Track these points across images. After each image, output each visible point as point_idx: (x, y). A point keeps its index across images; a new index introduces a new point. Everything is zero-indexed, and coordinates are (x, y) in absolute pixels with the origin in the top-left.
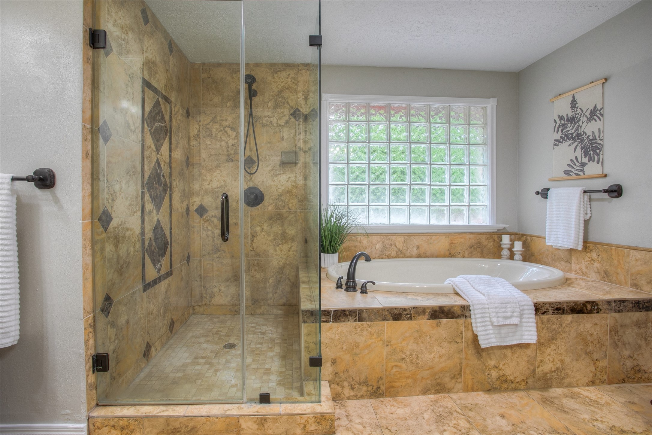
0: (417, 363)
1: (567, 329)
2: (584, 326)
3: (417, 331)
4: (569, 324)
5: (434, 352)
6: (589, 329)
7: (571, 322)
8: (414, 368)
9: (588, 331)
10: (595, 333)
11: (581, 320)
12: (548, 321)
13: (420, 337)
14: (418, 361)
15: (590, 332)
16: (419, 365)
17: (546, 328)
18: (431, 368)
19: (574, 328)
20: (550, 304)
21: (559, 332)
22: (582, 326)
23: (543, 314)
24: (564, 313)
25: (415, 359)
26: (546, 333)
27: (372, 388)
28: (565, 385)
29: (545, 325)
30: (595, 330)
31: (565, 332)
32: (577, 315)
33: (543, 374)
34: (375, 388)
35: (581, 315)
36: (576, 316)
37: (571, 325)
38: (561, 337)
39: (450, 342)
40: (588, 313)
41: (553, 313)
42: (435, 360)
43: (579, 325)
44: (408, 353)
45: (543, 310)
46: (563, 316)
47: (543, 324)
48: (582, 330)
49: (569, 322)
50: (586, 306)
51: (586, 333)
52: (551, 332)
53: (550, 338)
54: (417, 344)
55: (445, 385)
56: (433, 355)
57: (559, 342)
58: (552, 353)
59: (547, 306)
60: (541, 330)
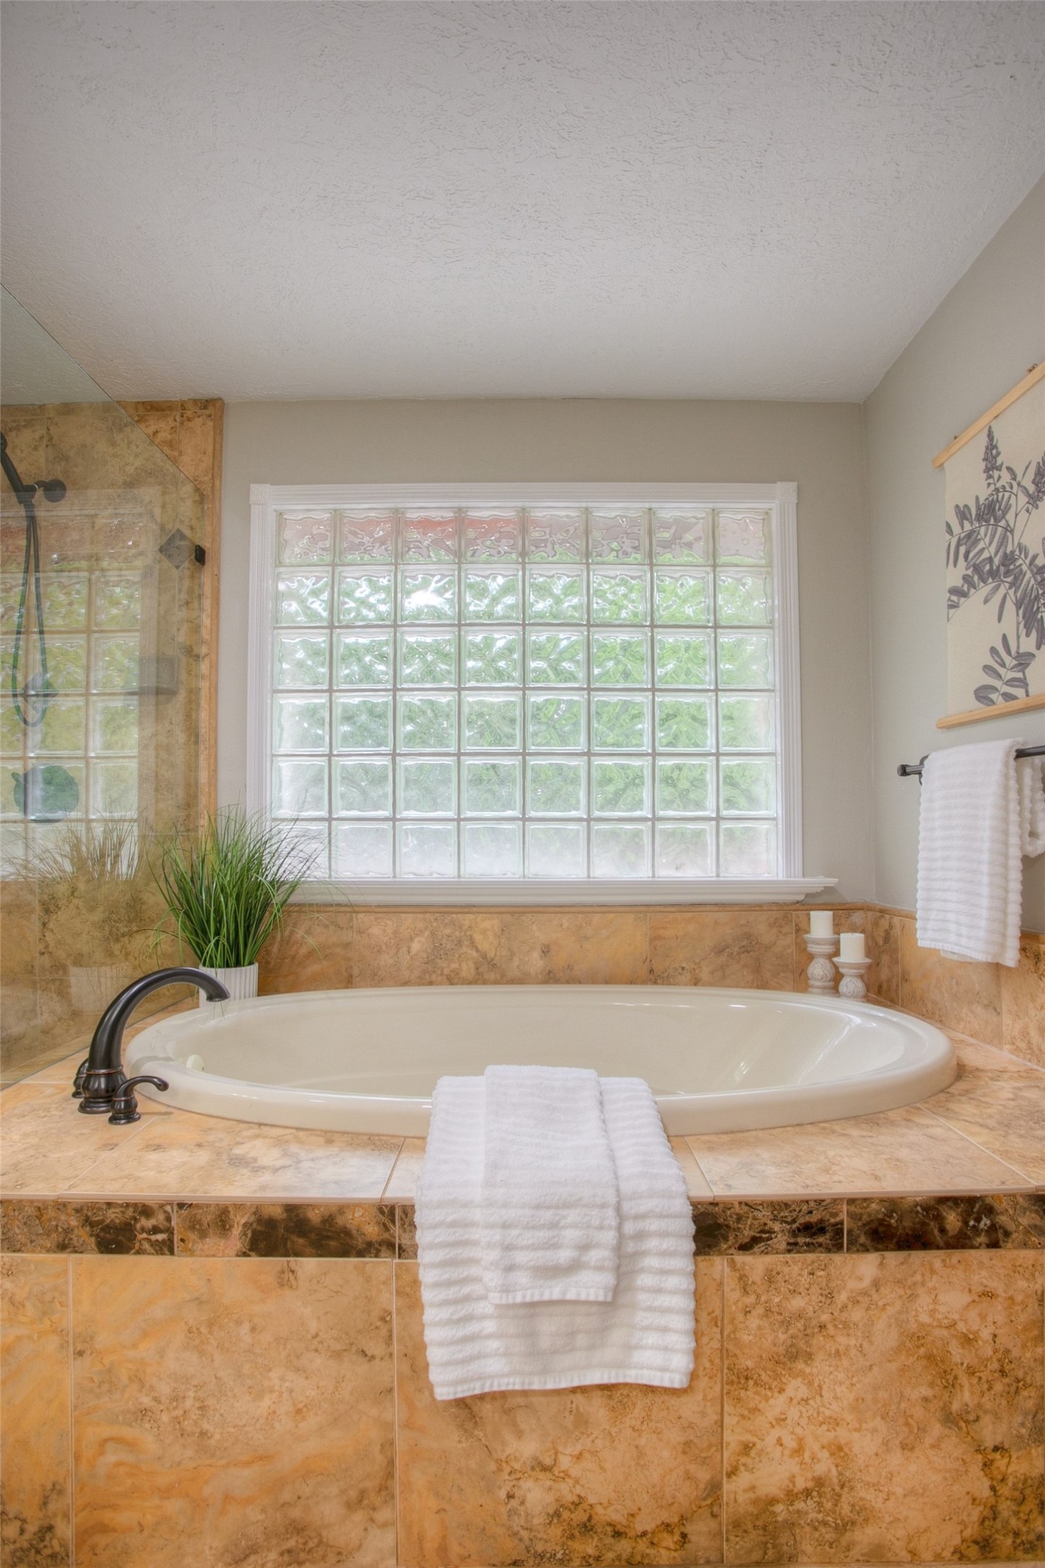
0: (203, 1434)
1: (857, 1315)
2: (935, 1301)
3: (199, 1301)
4: (865, 1293)
5: (272, 1391)
6: (956, 1317)
7: (876, 1284)
8: (189, 1453)
9: (953, 1325)
10: (986, 1334)
11: (918, 1277)
12: (770, 1278)
13: (211, 1324)
14: (206, 1426)
15: (961, 1327)
16: (212, 1442)
17: (760, 1310)
18: (261, 1459)
19: (890, 1311)
20: (778, 1207)
21: (822, 1327)
22: (924, 1301)
23: (745, 1247)
24: (838, 1247)
25: (194, 1414)
26: (760, 1328)
27: (22, 1531)
28: (855, 1553)
29: (758, 1296)
30: (983, 1317)
31: (846, 1325)
32: (901, 1255)
33: (755, 1502)
34: (32, 1528)
35: (917, 1257)
36: (893, 1258)
37: (875, 1297)
38: (832, 1347)
39: (338, 1355)
40: (948, 1246)
41: (792, 1247)
42: (277, 1425)
43: (913, 1297)
44: (164, 1389)
45: (747, 1234)
46: (838, 1258)
47: (745, 1291)
48: (925, 1318)
49: (866, 1282)
50: (939, 1218)
51: (945, 1333)
52: (786, 1324)
53: (781, 1350)
54: (202, 1353)
55: (324, 1533)
56: (267, 1402)
57: (820, 1367)
58: (793, 1413)
59: (764, 1215)
60: (740, 1317)
